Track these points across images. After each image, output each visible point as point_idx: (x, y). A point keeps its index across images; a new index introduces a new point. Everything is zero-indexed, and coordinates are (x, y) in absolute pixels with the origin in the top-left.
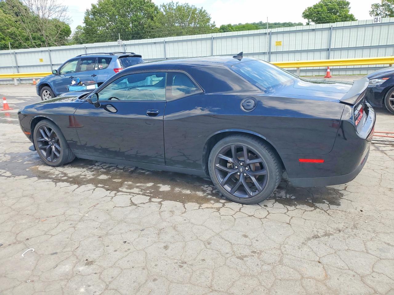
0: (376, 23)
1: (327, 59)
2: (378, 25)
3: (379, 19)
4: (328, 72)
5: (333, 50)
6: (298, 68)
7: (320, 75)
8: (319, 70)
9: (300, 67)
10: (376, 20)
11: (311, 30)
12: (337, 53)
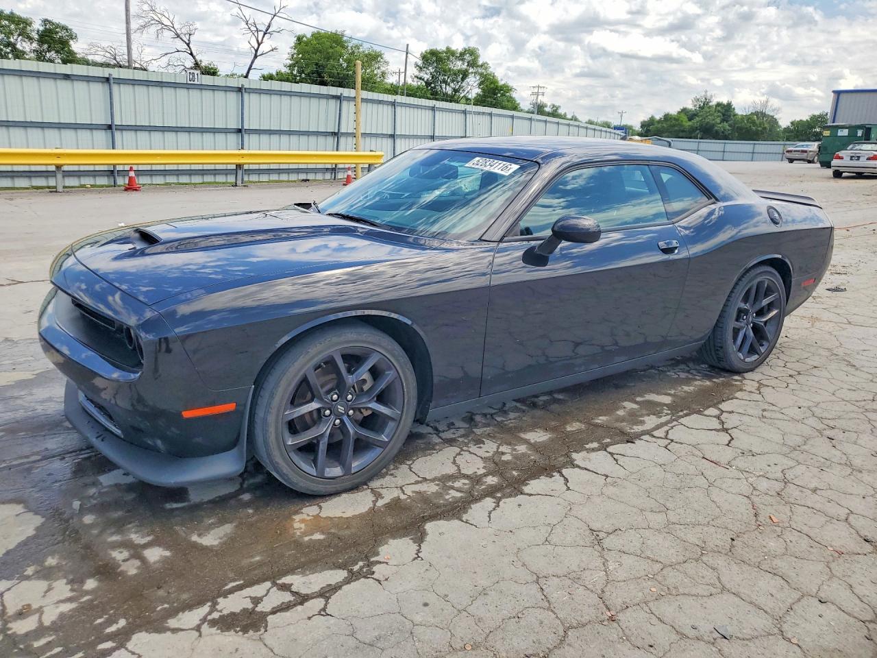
0: (192, 82)
1: (108, 149)
2: (196, 87)
3: (196, 76)
4: (131, 179)
5: (119, 130)
6: (58, 167)
7: (98, 184)
8: (94, 174)
9: (64, 165)
10: (191, 76)
11: (61, 77)
12: (129, 136)
